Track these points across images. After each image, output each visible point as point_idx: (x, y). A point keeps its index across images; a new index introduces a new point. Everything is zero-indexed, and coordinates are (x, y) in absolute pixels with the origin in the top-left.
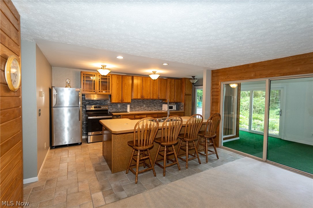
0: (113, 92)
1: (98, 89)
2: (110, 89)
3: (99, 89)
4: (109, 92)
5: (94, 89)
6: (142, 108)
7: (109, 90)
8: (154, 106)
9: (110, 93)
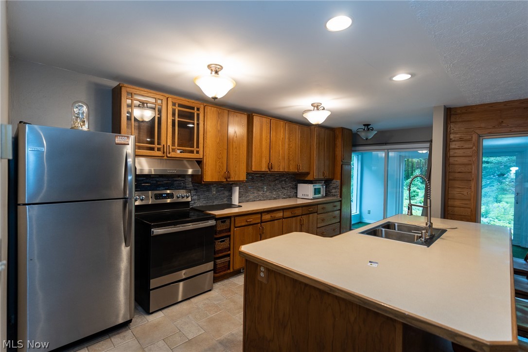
0: (208, 152)
1: (170, 143)
2: (201, 145)
3: (173, 144)
4: (198, 152)
5: (159, 143)
6: (260, 193)
7: (198, 147)
8: (283, 188)
9: (200, 156)
